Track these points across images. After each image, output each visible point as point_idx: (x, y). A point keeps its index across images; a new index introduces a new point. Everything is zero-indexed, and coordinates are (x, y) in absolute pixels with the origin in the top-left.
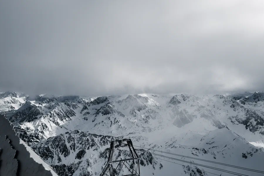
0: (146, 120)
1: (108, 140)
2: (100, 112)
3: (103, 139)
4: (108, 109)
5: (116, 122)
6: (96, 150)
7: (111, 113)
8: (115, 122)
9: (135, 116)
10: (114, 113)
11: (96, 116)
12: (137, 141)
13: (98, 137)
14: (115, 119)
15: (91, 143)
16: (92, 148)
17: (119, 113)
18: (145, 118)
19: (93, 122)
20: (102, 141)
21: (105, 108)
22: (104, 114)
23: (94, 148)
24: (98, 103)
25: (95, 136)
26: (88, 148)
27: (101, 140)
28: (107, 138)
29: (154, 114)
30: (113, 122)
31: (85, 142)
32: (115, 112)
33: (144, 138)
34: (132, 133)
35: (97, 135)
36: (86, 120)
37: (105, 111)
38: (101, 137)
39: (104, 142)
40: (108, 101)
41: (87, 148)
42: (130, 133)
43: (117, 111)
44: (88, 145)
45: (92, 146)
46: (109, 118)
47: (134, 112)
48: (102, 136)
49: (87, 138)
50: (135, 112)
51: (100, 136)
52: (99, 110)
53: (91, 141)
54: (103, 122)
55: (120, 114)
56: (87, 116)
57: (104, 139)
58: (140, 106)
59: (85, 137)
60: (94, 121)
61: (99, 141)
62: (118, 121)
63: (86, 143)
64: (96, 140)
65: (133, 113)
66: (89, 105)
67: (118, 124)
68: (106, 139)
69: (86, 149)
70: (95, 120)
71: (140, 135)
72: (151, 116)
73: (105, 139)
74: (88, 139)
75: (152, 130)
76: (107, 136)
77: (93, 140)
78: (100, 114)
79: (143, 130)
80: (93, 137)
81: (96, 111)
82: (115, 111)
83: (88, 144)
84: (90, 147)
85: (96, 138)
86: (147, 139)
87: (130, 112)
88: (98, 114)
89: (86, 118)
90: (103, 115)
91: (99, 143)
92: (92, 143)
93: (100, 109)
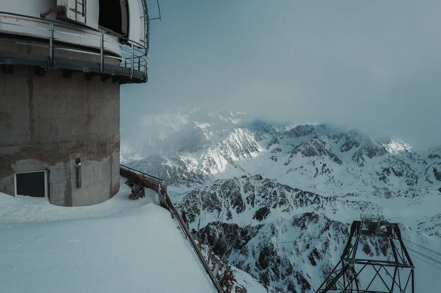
0: (382, 176)
1: (308, 199)
2: (299, 150)
3: (300, 197)
4: (314, 147)
5: (326, 172)
6: (288, 211)
7: (317, 155)
8: (324, 171)
9: (362, 165)
10: (323, 155)
11: (291, 156)
12: (361, 208)
13: (292, 191)
14: (324, 165)
15: (280, 198)
16: (280, 206)
17: (332, 156)
18: (380, 171)
19: (285, 165)
20: (298, 200)
21: (308, 144)
22: (306, 156)
23: (283, 207)
24: (297, 135)
25: (288, 188)
26: (275, 207)
27: (297, 197)
28: (307, 195)
29: (400, 167)
30: (320, 171)
31: (270, 196)
32: (325, 154)
33: (375, 207)
34: (353, 195)
35: (291, 189)
36: (274, 161)
37: (307, 149)
38: (297, 193)
39: (301, 201)
40: (315, 133)
41: (272, 206)
42: (349, 194)
43: (328, 152)
44: (275, 201)
45: (282, 203)
46: (313, 163)
47: (360, 159)
48: (299, 192)
49: (273, 190)
50: (363, 159)
51: (296, 190)
52: (297, 147)
53: (280, 196)
54: (302, 167)
55: (333, 159)
56: (278, 154)
57: (302, 196)
58: (374, 148)
59: (272, 188)
60: (287, 164)
61: (293, 199)
62: (328, 170)
63: (272, 198)
64: (288, 195)
65: (358, 160)
66: (281, 136)
67: (329, 175)
68: (306, 197)
69: (270, 206)
70: (289, 163)
71: (367, 200)
72: (393, 169)
73: (304, 196)
74: (275, 191)
75: (392, 194)
76: (308, 192)
77: (283, 195)
78: (299, 153)
79: (374, 192)
80: (285, 190)
81: (293, 148)
82: (326, 152)
83: (275, 199)
84: (278, 205)
85: (288, 193)
86: (380, 209)
87: (354, 157)
88: (296, 153)
89: (274, 157)
90: (303, 157)
91: (292, 201)
92: (281, 200)
93: (300, 146)
